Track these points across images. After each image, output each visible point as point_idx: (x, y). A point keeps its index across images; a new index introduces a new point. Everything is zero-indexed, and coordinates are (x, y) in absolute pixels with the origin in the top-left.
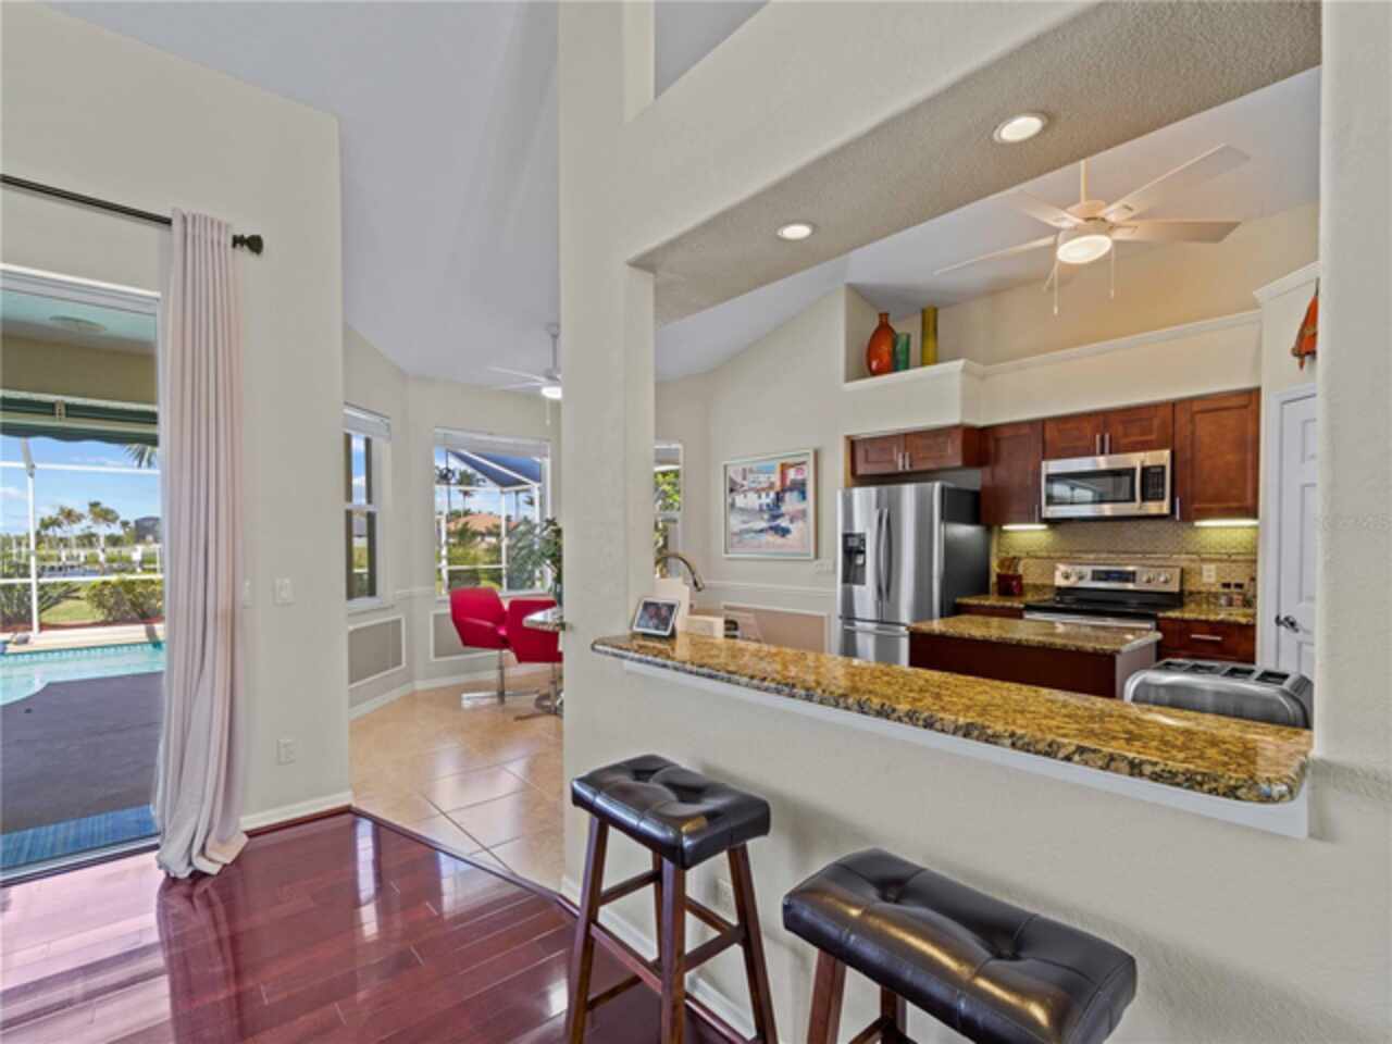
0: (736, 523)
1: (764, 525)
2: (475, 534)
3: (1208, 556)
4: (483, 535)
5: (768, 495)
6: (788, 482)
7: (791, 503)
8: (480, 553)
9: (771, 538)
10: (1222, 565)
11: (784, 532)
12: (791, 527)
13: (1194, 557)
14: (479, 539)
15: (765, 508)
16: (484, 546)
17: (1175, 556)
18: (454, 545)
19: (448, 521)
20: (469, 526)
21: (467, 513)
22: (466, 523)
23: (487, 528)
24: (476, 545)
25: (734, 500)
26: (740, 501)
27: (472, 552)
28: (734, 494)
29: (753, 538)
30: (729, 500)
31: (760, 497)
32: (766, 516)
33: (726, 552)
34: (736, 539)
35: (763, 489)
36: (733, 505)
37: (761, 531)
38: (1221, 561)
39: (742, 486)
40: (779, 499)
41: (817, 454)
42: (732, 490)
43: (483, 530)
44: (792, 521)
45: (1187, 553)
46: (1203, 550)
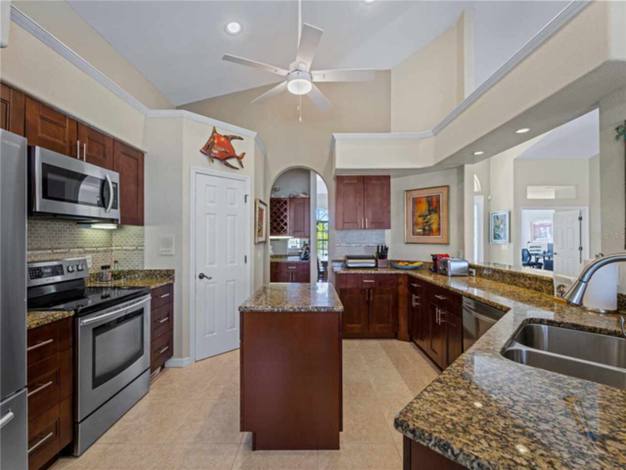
3: (88, 249)
10: (94, 254)
13: (81, 250)
17: (71, 250)
38: (93, 252)
45: (78, 248)
46: (85, 245)
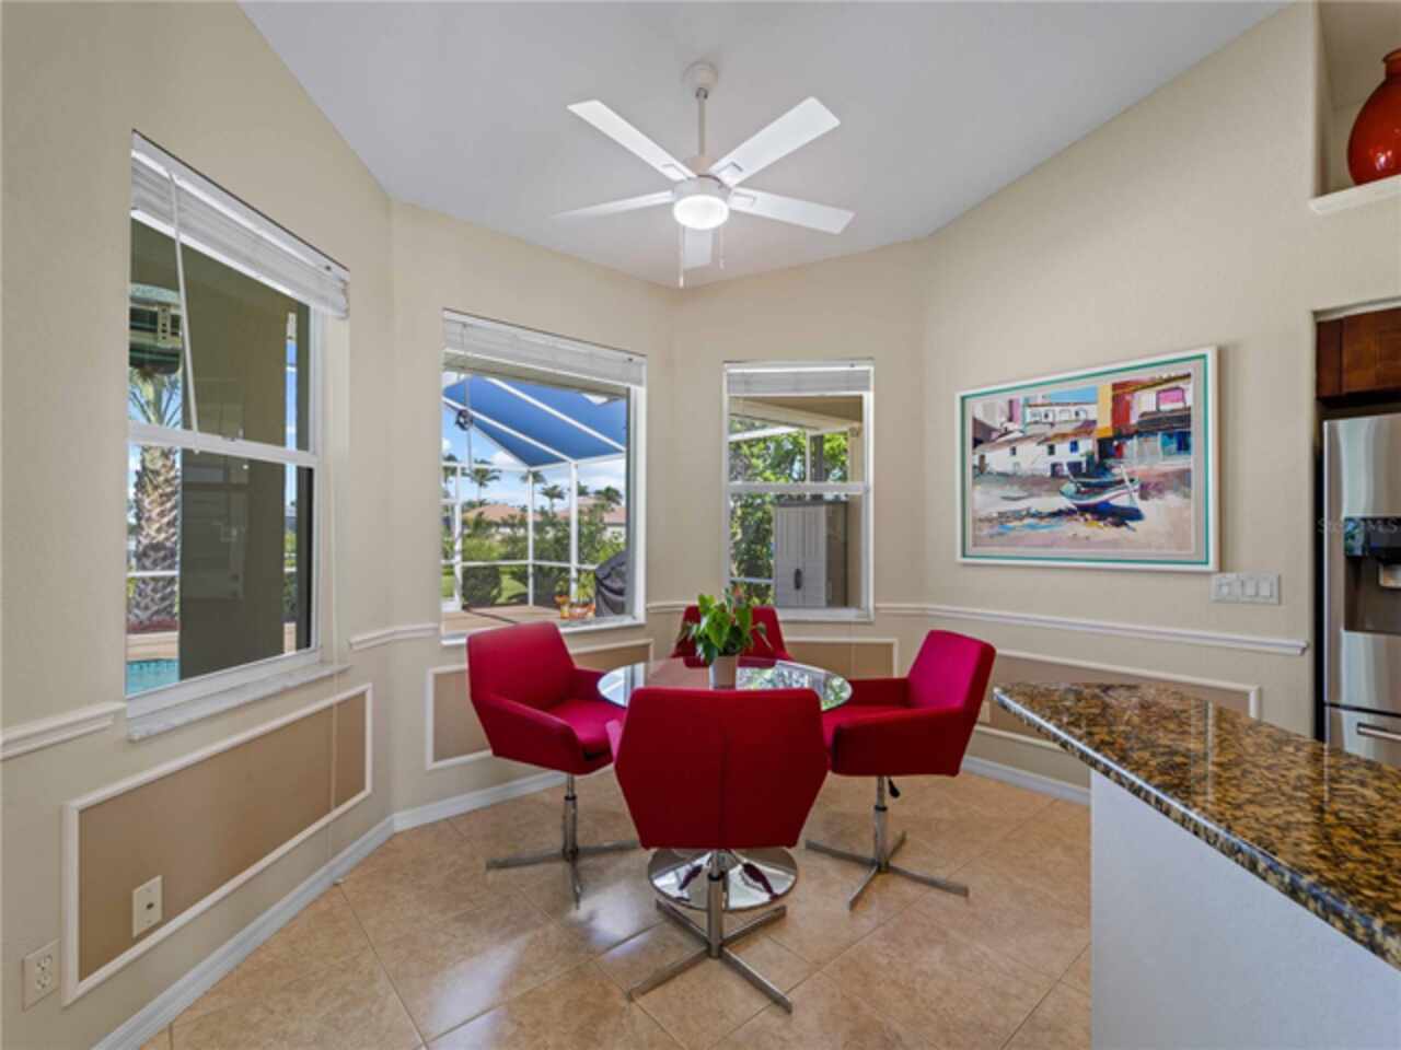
0: (988, 501)
1: (1064, 503)
2: (490, 524)
4: (498, 525)
5: (1074, 447)
6: (1134, 420)
7: (1143, 458)
8: (495, 544)
9: (1081, 528)
11: (1124, 516)
12: (1141, 505)
14: (493, 530)
15: (1066, 471)
16: (498, 537)
18: (469, 536)
19: (463, 511)
20: (484, 516)
21: (482, 503)
22: (481, 514)
23: (502, 518)
24: (492, 536)
25: (982, 458)
26: (998, 459)
27: (487, 543)
28: (980, 448)
29: (1032, 527)
30: (974, 460)
31: (1052, 450)
32: (1070, 487)
33: (964, 555)
34: (986, 530)
35: (1063, 436)
36: (981, 469)
37: (1058, 514)
39: (1007, 432)
40: (1109, 449)
41: (1222, 355)
42: (977, 442)
43: (498, 520)
44: (1144, 492)
